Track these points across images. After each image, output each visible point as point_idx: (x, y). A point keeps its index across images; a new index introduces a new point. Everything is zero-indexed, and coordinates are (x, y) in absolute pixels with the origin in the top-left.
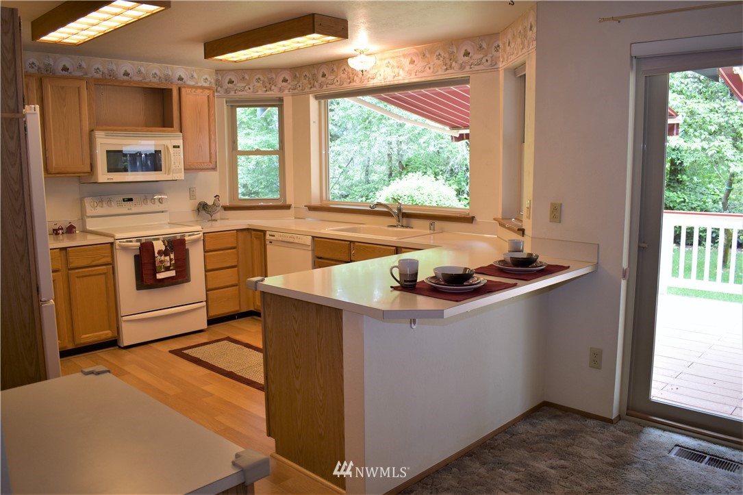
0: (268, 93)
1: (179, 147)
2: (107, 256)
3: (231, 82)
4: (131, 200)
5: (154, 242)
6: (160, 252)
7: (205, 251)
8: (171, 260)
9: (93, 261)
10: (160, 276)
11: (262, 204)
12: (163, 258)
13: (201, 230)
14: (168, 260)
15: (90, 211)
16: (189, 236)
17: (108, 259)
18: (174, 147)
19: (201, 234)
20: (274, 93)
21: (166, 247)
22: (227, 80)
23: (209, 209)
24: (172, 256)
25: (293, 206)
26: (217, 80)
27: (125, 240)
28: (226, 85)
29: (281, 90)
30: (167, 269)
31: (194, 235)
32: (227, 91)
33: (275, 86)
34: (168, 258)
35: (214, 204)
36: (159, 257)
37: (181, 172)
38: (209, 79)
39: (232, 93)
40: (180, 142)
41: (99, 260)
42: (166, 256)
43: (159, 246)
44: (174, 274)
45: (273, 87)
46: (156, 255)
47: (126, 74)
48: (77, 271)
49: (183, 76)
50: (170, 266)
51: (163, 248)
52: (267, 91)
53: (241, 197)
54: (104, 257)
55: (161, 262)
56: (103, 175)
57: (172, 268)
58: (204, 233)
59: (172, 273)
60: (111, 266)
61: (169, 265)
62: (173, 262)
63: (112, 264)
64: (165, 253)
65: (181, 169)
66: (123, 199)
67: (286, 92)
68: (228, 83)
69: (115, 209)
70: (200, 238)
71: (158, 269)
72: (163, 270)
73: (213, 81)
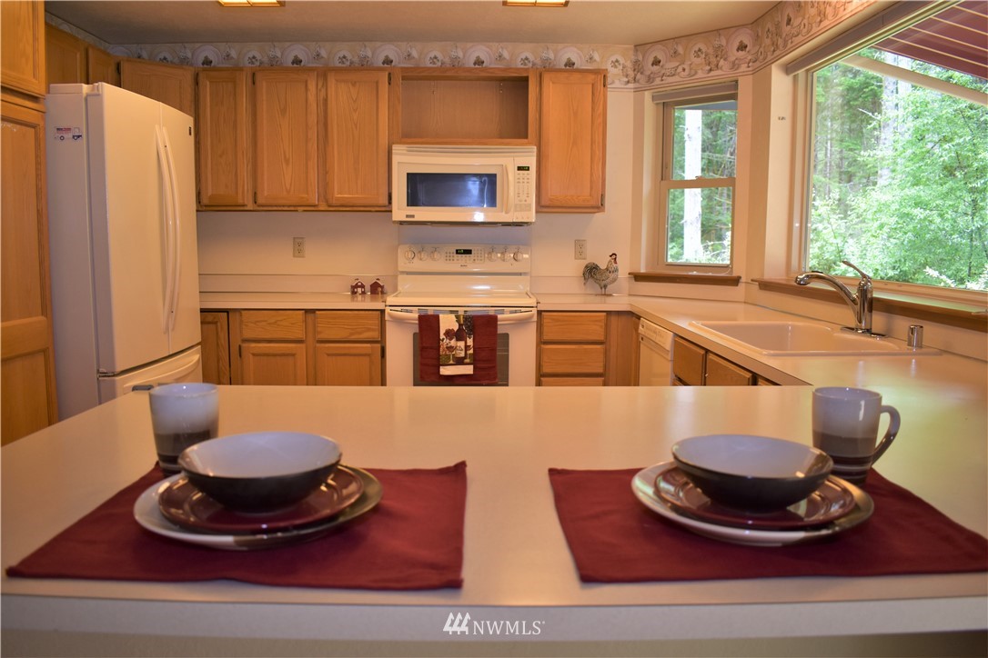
0: (712, 73)
1: (528, 169)
2: (373, 330)
3: (656, 62)
4: (468, 252)
5: (442, 317)
6: (449, 333)
7: (541, 342)
8: (467, 347)
9: (352, 334)
10: (445, 371)
11: (695, 273)
12: (453, 343)
13: (535, 305)
14: (463, 347)
15: (403, 264)
16: (511, 312)
17: (375, 335)
18: (520, 168)
19: (534, 311)
20: (723, 73)
21: (460, 325)
22: (651, 60)
23: (598, 276)
24: (470, 342)
25: (743, 280)
26: (636, 63)
27: (399, 308)
28: (649, 69)
29: (735, 66)
30: (460, 361)
31: (516, 312)
32: (650, 79)
33: (725, 60)
34: (461, 344)
35: (607, 269)
36: (446, 341)
37: (530, 210)
38: (622, 61)
39: (658, 81)
40: (531, 161)
41: (360, 333)
42: (458, 340)
43: (448, 323)
44: (471, 372)
45: (722, 62)
46: (442, 336)
47: (479, 62)
48: (327, 345)
49: (574, 60)
50: (465, 358)
51: (455, 327)
52: (711, 70)
53: (670, 260)
54: (369, 330)
55: (450, 348)
56: (401, 211)
57: (467, 361)
58: (540, 313)
59: (468, 370)
60: (379, 345)
61: (462, 354)
62: (471, 351)
63: (381, 342)
64: (459, 335)
65: (530, 205)
66: (457, 251)
67: (744, 68)
68: (653, 65)
69: (440, 264)
70: (532, 317)
71: (443, 360)
72: (451, 362)
73: (629, 64)
